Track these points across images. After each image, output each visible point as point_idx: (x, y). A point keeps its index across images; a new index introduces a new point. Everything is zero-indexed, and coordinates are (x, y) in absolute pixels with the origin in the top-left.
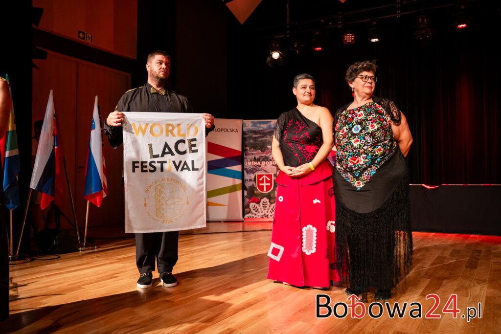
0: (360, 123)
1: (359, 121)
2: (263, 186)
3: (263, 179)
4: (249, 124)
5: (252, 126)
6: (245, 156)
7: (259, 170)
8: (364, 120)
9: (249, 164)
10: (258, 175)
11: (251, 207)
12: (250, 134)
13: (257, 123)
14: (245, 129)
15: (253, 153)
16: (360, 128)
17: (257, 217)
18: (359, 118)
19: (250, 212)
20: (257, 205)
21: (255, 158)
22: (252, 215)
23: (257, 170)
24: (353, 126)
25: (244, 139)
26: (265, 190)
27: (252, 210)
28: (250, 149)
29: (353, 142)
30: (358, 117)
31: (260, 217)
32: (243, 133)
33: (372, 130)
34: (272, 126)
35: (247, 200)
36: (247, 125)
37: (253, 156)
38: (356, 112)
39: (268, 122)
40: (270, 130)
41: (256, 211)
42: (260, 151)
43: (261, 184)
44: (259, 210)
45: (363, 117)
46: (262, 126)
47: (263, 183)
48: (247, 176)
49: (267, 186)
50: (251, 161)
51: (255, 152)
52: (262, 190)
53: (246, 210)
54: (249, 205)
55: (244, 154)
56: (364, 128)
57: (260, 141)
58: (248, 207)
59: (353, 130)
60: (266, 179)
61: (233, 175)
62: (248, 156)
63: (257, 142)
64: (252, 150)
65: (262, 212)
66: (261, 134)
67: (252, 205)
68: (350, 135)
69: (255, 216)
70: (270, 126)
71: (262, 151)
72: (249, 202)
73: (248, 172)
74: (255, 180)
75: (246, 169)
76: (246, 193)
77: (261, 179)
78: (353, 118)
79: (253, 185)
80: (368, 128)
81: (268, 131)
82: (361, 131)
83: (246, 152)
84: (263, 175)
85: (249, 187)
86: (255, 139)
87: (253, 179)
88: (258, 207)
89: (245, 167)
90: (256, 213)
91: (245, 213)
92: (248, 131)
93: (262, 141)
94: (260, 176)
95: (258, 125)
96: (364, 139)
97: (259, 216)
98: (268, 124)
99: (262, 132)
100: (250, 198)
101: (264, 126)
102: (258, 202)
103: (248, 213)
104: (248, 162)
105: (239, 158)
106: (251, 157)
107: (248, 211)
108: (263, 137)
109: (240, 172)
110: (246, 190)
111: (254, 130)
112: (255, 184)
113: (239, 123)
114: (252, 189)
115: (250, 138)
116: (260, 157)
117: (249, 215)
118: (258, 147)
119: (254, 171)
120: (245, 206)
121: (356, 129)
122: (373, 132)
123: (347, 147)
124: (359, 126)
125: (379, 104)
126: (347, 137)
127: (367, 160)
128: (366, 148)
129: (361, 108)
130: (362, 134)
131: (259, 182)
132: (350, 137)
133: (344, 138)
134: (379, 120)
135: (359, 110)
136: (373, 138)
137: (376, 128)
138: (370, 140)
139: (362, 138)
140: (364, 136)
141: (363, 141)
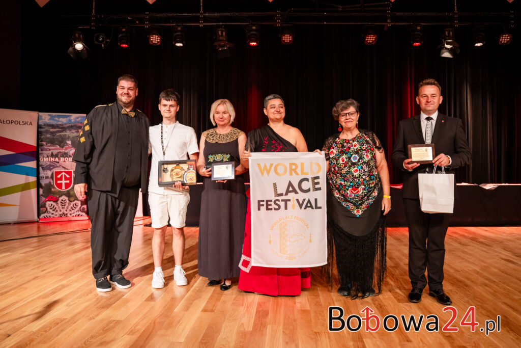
0: (357, 152)
1: (355, 151)
2: (62, 184)
3: (62, 176)
4: (46, 117)
5: (50, 119)
6: (40, 152)
7: (57, 167)
8: (359, 150)
9: (45, 160)
10: (55, 172)
11: (47, 206)
12: (47, 128)
13: (55, 116)
14: (41, 122)
15: (50, 148)
16: (358, 158)
17: (55, 216)
18: (355, 148)
19: (46, 211)
20: (54, 204)
21: (52, 153)
22: (48, 215)
23: (54, 167)
24: (351, 155)
25: (39, 134)
26: (64, 187)
27: (49, 210)
28: (46, 144)
29: (353, 172)
30: (353, 147)
31: (58, 216)
32: (39, 127)
33: (367, 159)
34: (73, 121)
35: (43, 199)
36: (43, 118)
37: (50, 152)
38: (351, 142)
39: (69, 116)
40: (70, 125)
41: (54, 210)
42: (58, 147)
43: (59, 182)
44: (57, 209)
45: (358, 147)
46: (61, 119)
47: (62, 180)
48: (43, 173)
49: (66, 184)
50: (48, 157)
51: (53, 148)
52: (61, 188)
53: (41, 209)
54: (45, 204)
55: (40, 149)
56: (360, 158)
57: (58, 136)
58: (44, 206)
59: (352, 159)
60: (65, 176)
61: (26, 172)
62: (44, 152)
63: (55, 137)
64: (49, 145)
65: (61, 211)
66: (59, 128)
67: (48, 204)
68: (350, 164)
69: (52, 216)
70: (70, 120)
71: (60, 147)
72: (45, 201)
73: (43, 169)
74: (52, 177)
75: (42, 165)
76: (41, 191)
77: (59, 176)
78: (349, 148)
79: (50, 182)
80: (364, 157)
81: (68, 125)
82: (359, 161)
83: (42, 147)
84: (62, 172)
85: (45, 184)
86: (52, 133)
87: (50, 177)
88: (56, 206)
89: (40, 164)
90: (54, 212)
91: (40, 212)
92: (44, 125)
93: (61, 136)
94: (58, 173)
95: (57, 119)
96: (362, 168)
97: (56, 215)
98: (68, 118)
99: (61, 126)
100: (46, 197)
101: (63, 120)
103: (44, 213)
104: (45, 158)
105: (34, 153)
106: (47, 152)
107: (44, 211)
108: (63, 132)
109: (34, 168)
110: (42, 187)
111: (52, 123)
112: (52, 182)
113: (34, 115)
114: (49, 186)
115: (47, 132)
116: (58, 153)
117: (45, 215)
118: (56, 142)
119: (51, 168)
120: (40, 206)
121: (355, 158)
122: (369, 161)
123: (348, 176)
124: (356, 155)
125: (366, 135)
126: (348, 166)
127: (365, 191)
128: (364, 177)
129: (354, 138)
130: (359, 163)
131: (57, 179)
132: (350, 166)
133: (345, 166)
134: (370, 149)
135: (353, 140)
136: (369, 167)
137: (370, 157)
138: (366, 169)
139: (360, 167)
140: (361, 165)
141: (361, 171)
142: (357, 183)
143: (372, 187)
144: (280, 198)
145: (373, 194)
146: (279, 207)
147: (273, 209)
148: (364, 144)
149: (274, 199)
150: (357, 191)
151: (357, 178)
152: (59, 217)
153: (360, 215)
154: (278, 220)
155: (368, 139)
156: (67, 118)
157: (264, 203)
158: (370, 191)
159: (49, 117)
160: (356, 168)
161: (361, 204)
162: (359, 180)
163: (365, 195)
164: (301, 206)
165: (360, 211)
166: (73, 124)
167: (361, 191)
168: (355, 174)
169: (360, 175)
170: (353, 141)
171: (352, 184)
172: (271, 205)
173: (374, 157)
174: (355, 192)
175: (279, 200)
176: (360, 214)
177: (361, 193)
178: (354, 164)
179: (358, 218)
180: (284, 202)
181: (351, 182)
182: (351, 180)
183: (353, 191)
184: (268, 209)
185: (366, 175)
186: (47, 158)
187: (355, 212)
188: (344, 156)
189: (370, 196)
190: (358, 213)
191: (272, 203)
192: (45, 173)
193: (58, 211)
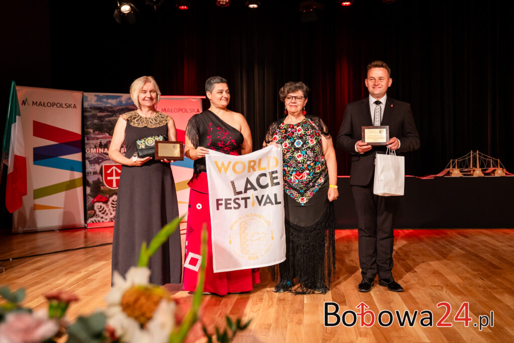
0: (301, 137)
1: (299, 136)
2: (112, 180)
3: (112, 170)
4: (92, 99)
5: (97, 101)
6: (86, 141)
7: (107, 160)
8: (304, 135)
9: (92, 152)
10: (105, 166)
11: (96, 208)
12: (93, 112)
13: (103, 97)
14: (86, 105)
15: (98, 136)
16: (302, 143)
17: (105, 221)
18: (299, 133)
19: (94, 215)
20: (104, 205)
21: (101, 143)
22: (97, 219)
23: (103, 160)
24: (295, 140)
25: (84, 119)
26: (114, 185)
27: (98, 213)
28: (94, 132)
29: (296, 157)
30: (297, 132)
31: (108, 220)
32: (84, 110)
33: (312, 144)
34: (124, 102)
35: (90, 199)
36: (89, 99)
37: (98, 141)
38: (295, 127)
39: (119, 97)
40: (121, 107)
41: (103, 213)
42: (107, 135)
43: (109, 178)
44: (107, 211)
45: (302, 132)
46: (110, 101)
47: (112, 176)
48: (90, 168)
49: (117, 180)
50: (95, 147)
51: (101, 136)
52: (112, 186)
53: (89, 212)
54: (93, 206)
55: (86, 138)
56: (305, 143)
57: (107, 121)
58: (92, 208)
59: (295, 144)
60: (116, 170)
61: (71, 166)
62: (91, 142)
63: (103, 123)
64: (97, 132)
65: (111, 214)
66: (108, 111)
67: (97, 205)
68: (293, 149)
69: (101, 220)
70: (121, 102)
71: (110, 135)
72: (94, 202)
73: (91, 162)
74: (101, 173)
75: (88, 158)
76: (88, 190)
77: (109, 172)
78: (293, 133)
79: (99, 179)
80: (308, 142)
81: (118, 108)
82: (302, 146)
83: (88, 136)
84: (112, 166)
85: (93, 181)
86: (100, 118)
87: (98, 172)
88: (106, 208)
89: (87, 156)
90: (103, 216)
91: (88, 216)
92: (91, 108)
93: (110, 121)
94: (107, 168)
95: (105, 100)
96: (306, 154)
97: (107, 219)
98: (118, 100)
99: (110, 110)
100: (94, 197)
101: (113, 102)
102: (106, 202)
103: (92, 217)
104: (92, 149)
105: (78, 143)
106: (95, 142)
107: (92, 214)
108: (112, 116)
109: (80, 162)
110: (89, 186)
111: (99, 106)
112: (101, 178)
113: (77, 96)
114: (98, 184)
115: (94, 117)
116: (108, 142)
117: (93, 219)
118: (105, 129)
119: (100, 161)
120: (87, 208)
121: (298, 143)
122: (313, 147)
123: (291, 162)
124: (300, 140)
125: (312, 120)
126: (291, 151)
127: (309, 177)
128: (308, 163)
129: (299, 123)
130: (303, 148)
131: (107, 175)
132: (293, 152)
133: (288, 152)
134: (316, 135)
135: (298, 125)
136: (314, 153)
137: (315, 142)
138: (311, 154)
139: (304, 152)
140: (305, 150)
141: (305, 156)
142: (301, 168)
143: (318, 173)
144: (240, 196)
145: (319, 180)
146: (239, 205)
147: (233, 208)
148: (308, 129)
149: (233, 197)
150: (301, 176)
151: (301, 163)
152: (109, 222)
153: (305, 204)
154: (238, 220)
155: (314, 125)
156: (117, 99)
157: (223, 202)
158: (315, 177)
159: (96, 98)
160: (299, 153)
161: (305, 191)
162: (303, 165)
163: (310, 181)
164: (260, 202)
165: (305, 199)
166: (124, 107)
167: (306, 176)
168: (298, 159)
169: (304, 161)
170: (298, 127)
171: (295, 169)
172: (230, 204)
173: (319, 143)
174: (299, 178)
175: (238, 199)
176: (305, 202)
177: (305, 178)
178: (297, 149)
179: (303, 206)
180: (244, 201)
181: (294, 168)
182: (294, 165)
183: (297, 177)
184: (226, 208)
185: (311, 161)
186: (95, 149)
187: (300, 200)
188: (287, 141)
189: (315, 182)
190: (303, 201)
191: (232, 202)
192: (93, 167)
193: (109, 214)
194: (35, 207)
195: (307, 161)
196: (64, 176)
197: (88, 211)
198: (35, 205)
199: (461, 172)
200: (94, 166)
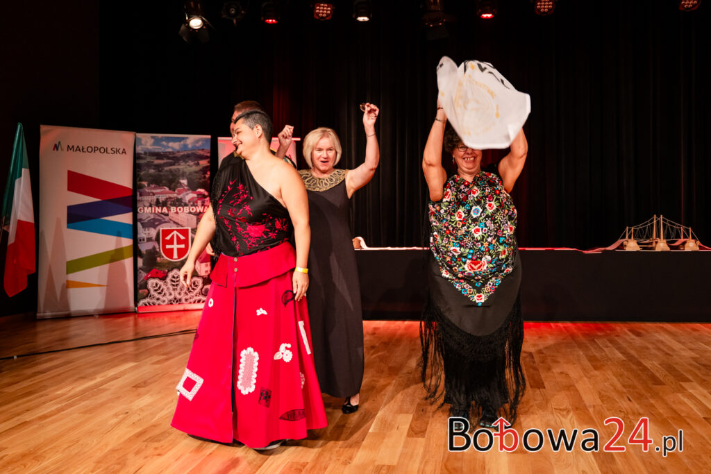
0: (478, 203)
2: (172, 249)
3: (173, 236)
4: (148, 141)
5: (154, 144)
6: (139, 198)
7: (165, 222)
9: (146, 212)
10: (163, 230)
11: (150, 286)
12: (149, 159)
13: (162, 139)
14: (139, 149)
15: (154, 191)
16: (481, 211)
17: (161, 303)
18: (475, 196)
19: (148, 295)
20: (160, 283)
21: (158, 200)
22: (151, 301)
23: (161, 223)
24: (471, 207)
25: (136, 168)
26: (175, 256)
27: (152, 292)
28: (149, 185)
29: (473, 232)
30: (472, 194)
31: (166, 302)
32: (136, 156)
33: (491, 211)
34: (190, 146)
35: (143, 275)
36: (143, 142)
37: (155, 198)
39: (183, 138)
40: (186, 153)
41: (160, 293)
42: (167, 189)
43: (168, 247)
44: (165, 291)
45: (479, 193)
46: (171, 144)
47: (173, 244)
48: (142, 233)
49: (178, 249)
50: (151, 206)
51: (158, 191)
52: (172, 257)
53: (140, 291)
54: (146, 284)
55: (138, 194)
57: (167, 171)
58: (145, 286)
59: (472, 213)
60: (178, 237)
61: (117, 230)
62: (145, 198)
63: (162, 173)
64: (153, 186)
65: (171, 294)
66: (169, 158)
67: (151, 282)
68: (470, 222)
69: (157, 302)
70: (185, 146)
71: (170, 189)
72: (147, 279)
73: (144, 226)
74: (157, 239)
75: (141, 220)
76: (140, 262)
77: (168, 238)
79: (154, 248)
81: (182, 154)
83: (142, 190)
84: (173, 230)
85: (146, 251)
86: (158, 167)
87: (154, 238)
88: (163, 287)
89: (139, 217)
90: (160, 296)
91: (139, 297)
92: (145, 153)
93: (171, 171)
94: (166, 232)
95: (164, 143)
96: (486, 226)
97: (164, 301)
98: (182, 143)
99: (171, 156)
100: (148, 271)
101: (175, 146)
102: (163, 278)
103: (144, 298)
104: (146, 208)
105: (128, 200)
106: (149, 198)
107: (145, 294)
108: (174, 164)
109: (129, 224)
110: (141, 257)
111: (156, 151)
112: (157, 246)
113: (128, 137)
114: (153, 254)
115: (149, 165)
116: (167, 199)
117: (146, 301)
118: (164, 182)
119: (156, 223)
120: (138, 286)
121: (476, 212)
122: (493, 214)
123: (466, 240)
124: (478, 207)
126: (467, 224)
127: (491, 265)
130: (482, 218)
131: (165, 242)
132: (470, 225)
135: (473, 184)
136: (494, 223)
137: (495, 208)
139: (482, 225)
140: (484, 221)
141: (485, 230)
143: (503, 259)
150: (479, 265)
152: (168, 304)
153: (482, 303)
156: (180, 141)
159: (152, 141)
160: (477, 227)
161: (484, 285)
162: (482, 244)
165: (483, 296)
166: (190, 152)
167: (485, 265)
168: (476, 236)
169: (483, 237)
170: (473, 186)
171: (471, 251)
174: (476, 267)
176: (483, 301)
177: (485, 268)
178: (475, 221)
179: (480, 307)
181: (470, 249)
182: (470, 245)
183: (473, 266)
185: (491, 236)
186: (150, 208)
187: (476, 298)
188: (462, 210)
190: (480, 299)
192: (147, 232)
193: (167, 294)
194: (69, 285)
195: (488, 237)
196: (108, 243)
197: (140, 289)
198: (67, 281)
199: (638, 244)
200: (148, 230)
